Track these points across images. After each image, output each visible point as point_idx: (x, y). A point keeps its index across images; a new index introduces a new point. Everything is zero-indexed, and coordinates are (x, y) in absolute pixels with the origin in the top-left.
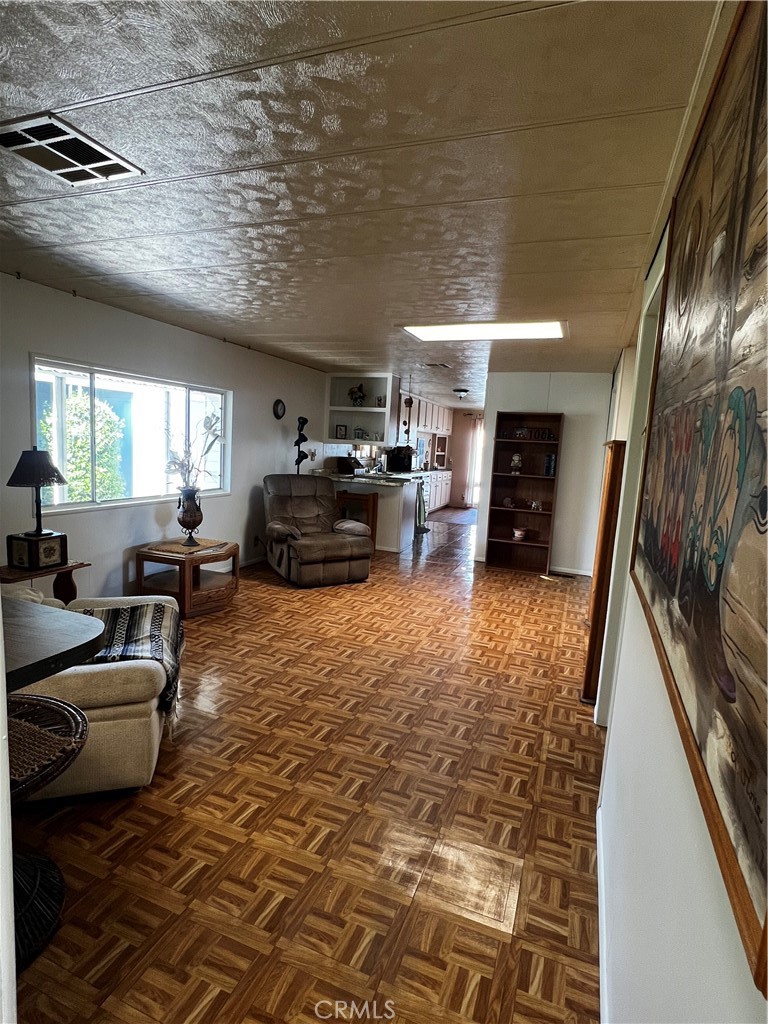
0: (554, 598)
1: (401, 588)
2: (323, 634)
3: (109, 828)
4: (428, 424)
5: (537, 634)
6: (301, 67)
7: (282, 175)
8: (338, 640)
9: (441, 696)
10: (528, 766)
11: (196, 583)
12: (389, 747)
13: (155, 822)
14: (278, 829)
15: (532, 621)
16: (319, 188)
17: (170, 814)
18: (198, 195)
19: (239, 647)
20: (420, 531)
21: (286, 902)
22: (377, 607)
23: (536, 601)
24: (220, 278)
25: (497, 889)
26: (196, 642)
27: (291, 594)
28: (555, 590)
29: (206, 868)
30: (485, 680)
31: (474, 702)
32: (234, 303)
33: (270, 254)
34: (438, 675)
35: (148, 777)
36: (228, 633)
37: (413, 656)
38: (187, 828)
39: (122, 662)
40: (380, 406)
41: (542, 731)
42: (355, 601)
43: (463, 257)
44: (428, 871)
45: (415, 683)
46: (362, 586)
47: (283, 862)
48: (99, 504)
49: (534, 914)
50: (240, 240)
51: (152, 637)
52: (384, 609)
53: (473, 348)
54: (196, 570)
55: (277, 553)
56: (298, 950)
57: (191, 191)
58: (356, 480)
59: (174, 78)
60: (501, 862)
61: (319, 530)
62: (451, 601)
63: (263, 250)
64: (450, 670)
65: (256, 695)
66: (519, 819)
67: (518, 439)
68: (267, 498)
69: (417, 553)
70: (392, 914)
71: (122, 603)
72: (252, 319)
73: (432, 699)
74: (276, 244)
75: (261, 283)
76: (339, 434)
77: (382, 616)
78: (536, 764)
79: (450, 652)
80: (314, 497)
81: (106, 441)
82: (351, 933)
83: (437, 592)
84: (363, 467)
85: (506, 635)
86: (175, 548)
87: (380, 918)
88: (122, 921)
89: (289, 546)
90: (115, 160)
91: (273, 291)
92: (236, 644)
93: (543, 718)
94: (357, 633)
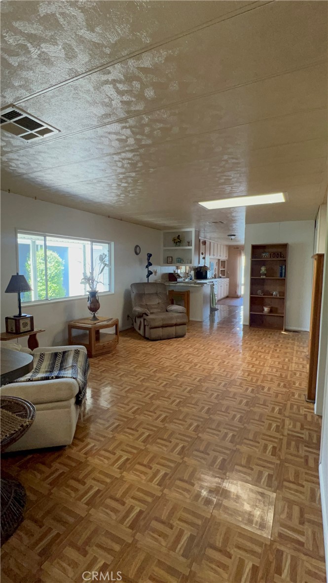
0: (288, 343)
1: (203, 340)
2: (162, 365)
3: (50, 467)
4: (215, 254)
5: (279, 363)
6: (131, 62)
7: (127, 125)
8: (170, 368)
9: (226, 398)
10: (276, 438)
11: (98, 339)
12: (198, 426)
13: (74, 464)
14: (137, 470)
15: (276, 356)
16: (147, 130)
17: (81, 460)
18: (87, 140)
19: (119, 372)
20: (213, 310)
21: (141, 512)
22: (191, 350)
23: (278, 345)
24: (103, 184)
25: (261, 510)
26: (97, 369)
27: (146, 344)
28: (289, 340)
29: (99, 491)
30: (250, 389)
31: (245, 401)
32: (111, 197)
33: (126, 168)
34: (224, 386)
35: (70, 440)
36: (114, 365)
37: (210, 376)
38: (90, 468)
39: (57, 380)
40: (189, 245)
41: (284, 418)
42: (179, 347)
43: (226, 161)
44: (219, 497)
45: (212, 391)
46: (182, 339)
47: (139, 490)
48: (49, 301)
49: (283, 527)
50: (111, 162)
51: (73, 366)
52: (194, 351)
53: (235, 211)
54: (97, 332)
55: (138, 323)
56: (146, 541)
57: (83, 139)
58: (178, 284)
59: (68, 78)
60: (262, 494)
61: (160, 310)
62: (231, 346)
63: (123, 167)
64: (231, 383)
65: (127, 397)
66: (272, 469)
67: (263, 258)
68: (133, 296)
69: (212, 321)
70: (199, 522)
71: (59, 349)
72: (121, 204)
73: (221, 399)
74: (129, 163)
75: (123, 185)
76: (169, 261)
77: (193, 355)
78: (282, 437)
79: (230, 374)
80: (157, 293)
81: (56, 271)
82: (176, 533)
83: (223, 342)
84: (182, 278)
85: (261, 364)
86: (86, 321)
87: (192, 524)
88: (54, 519)
89: (144, 319)
90: (46, 126)
91: (130, 189)
92: (117, 370)
93: (284, 411)
94: (180, 364)
